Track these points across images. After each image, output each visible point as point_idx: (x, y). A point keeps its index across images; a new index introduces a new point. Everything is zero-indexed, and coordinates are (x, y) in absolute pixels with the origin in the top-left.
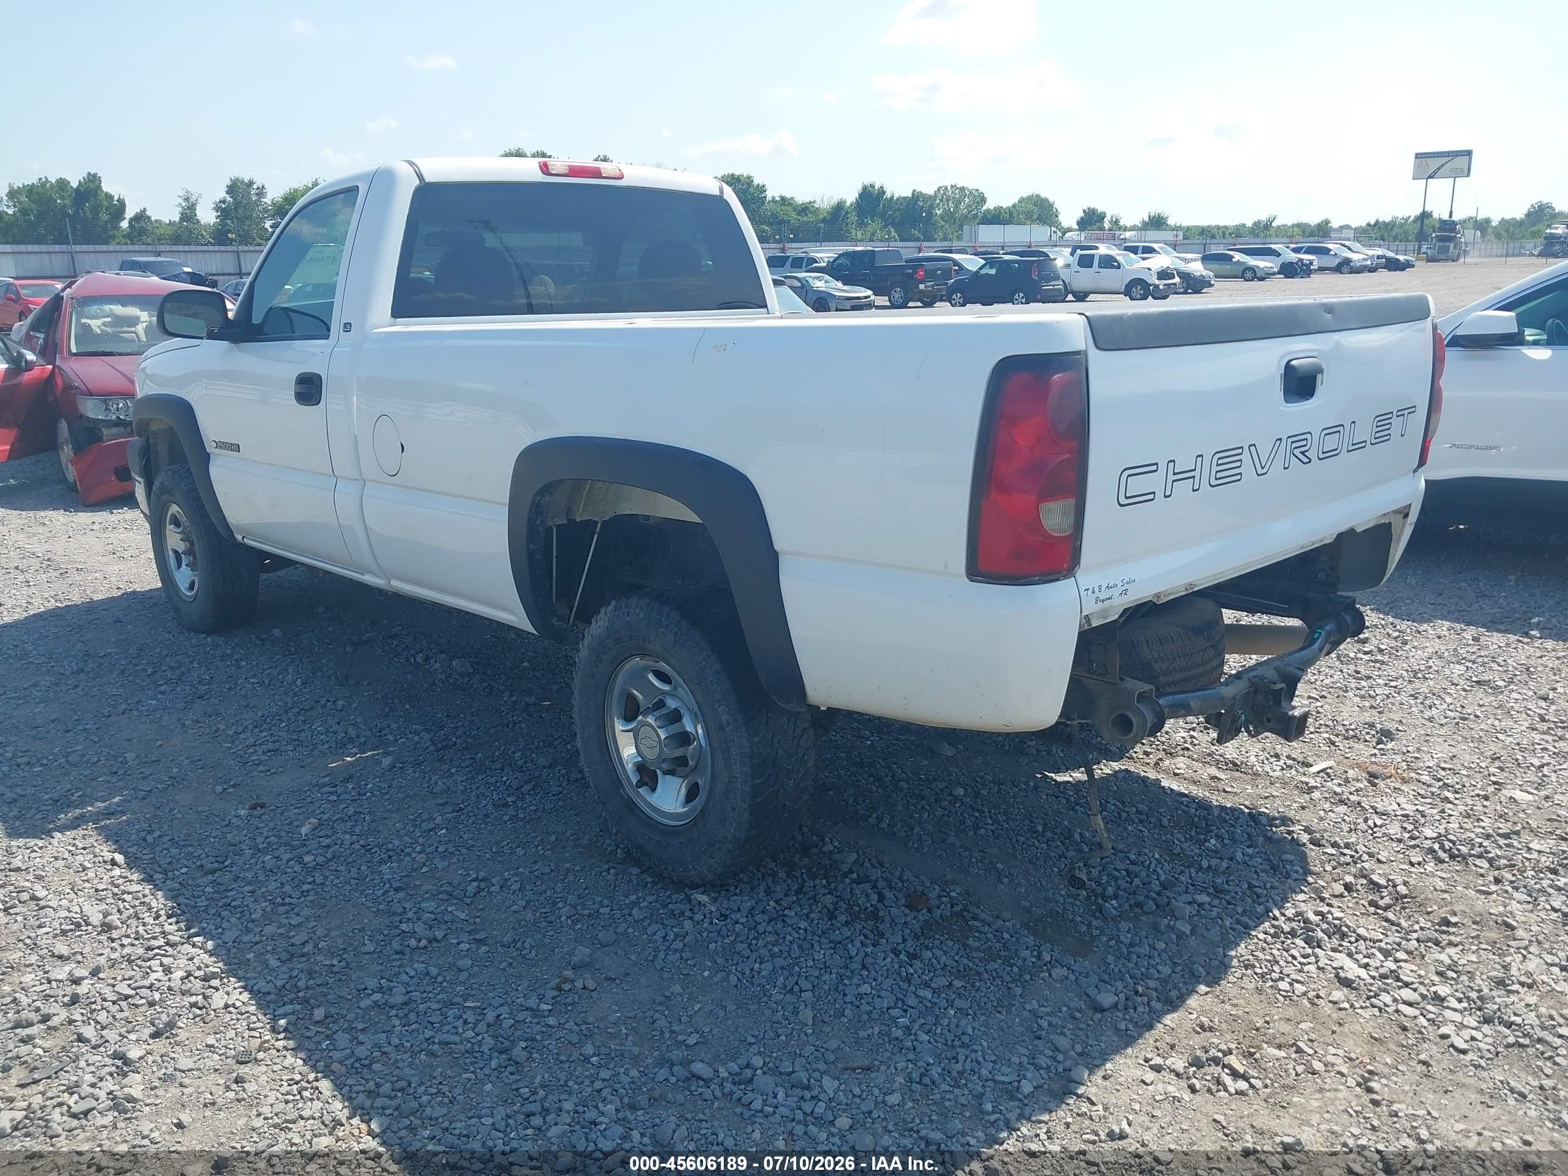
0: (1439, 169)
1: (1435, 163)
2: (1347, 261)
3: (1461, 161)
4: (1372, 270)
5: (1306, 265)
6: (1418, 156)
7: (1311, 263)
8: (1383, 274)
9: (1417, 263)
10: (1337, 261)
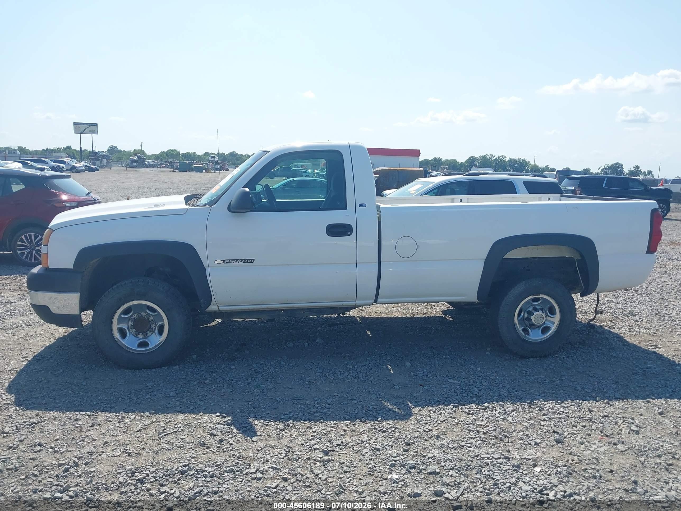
0: (85, 130)
1: (83, 128)
2: (75, 167)
3: (93, 128)
4: (83, 171)
5: (61, 168)
6: (74, 123)
7: (63, 168)
8: (87, 173)
9: (99, 169)
10: (70, 167)
